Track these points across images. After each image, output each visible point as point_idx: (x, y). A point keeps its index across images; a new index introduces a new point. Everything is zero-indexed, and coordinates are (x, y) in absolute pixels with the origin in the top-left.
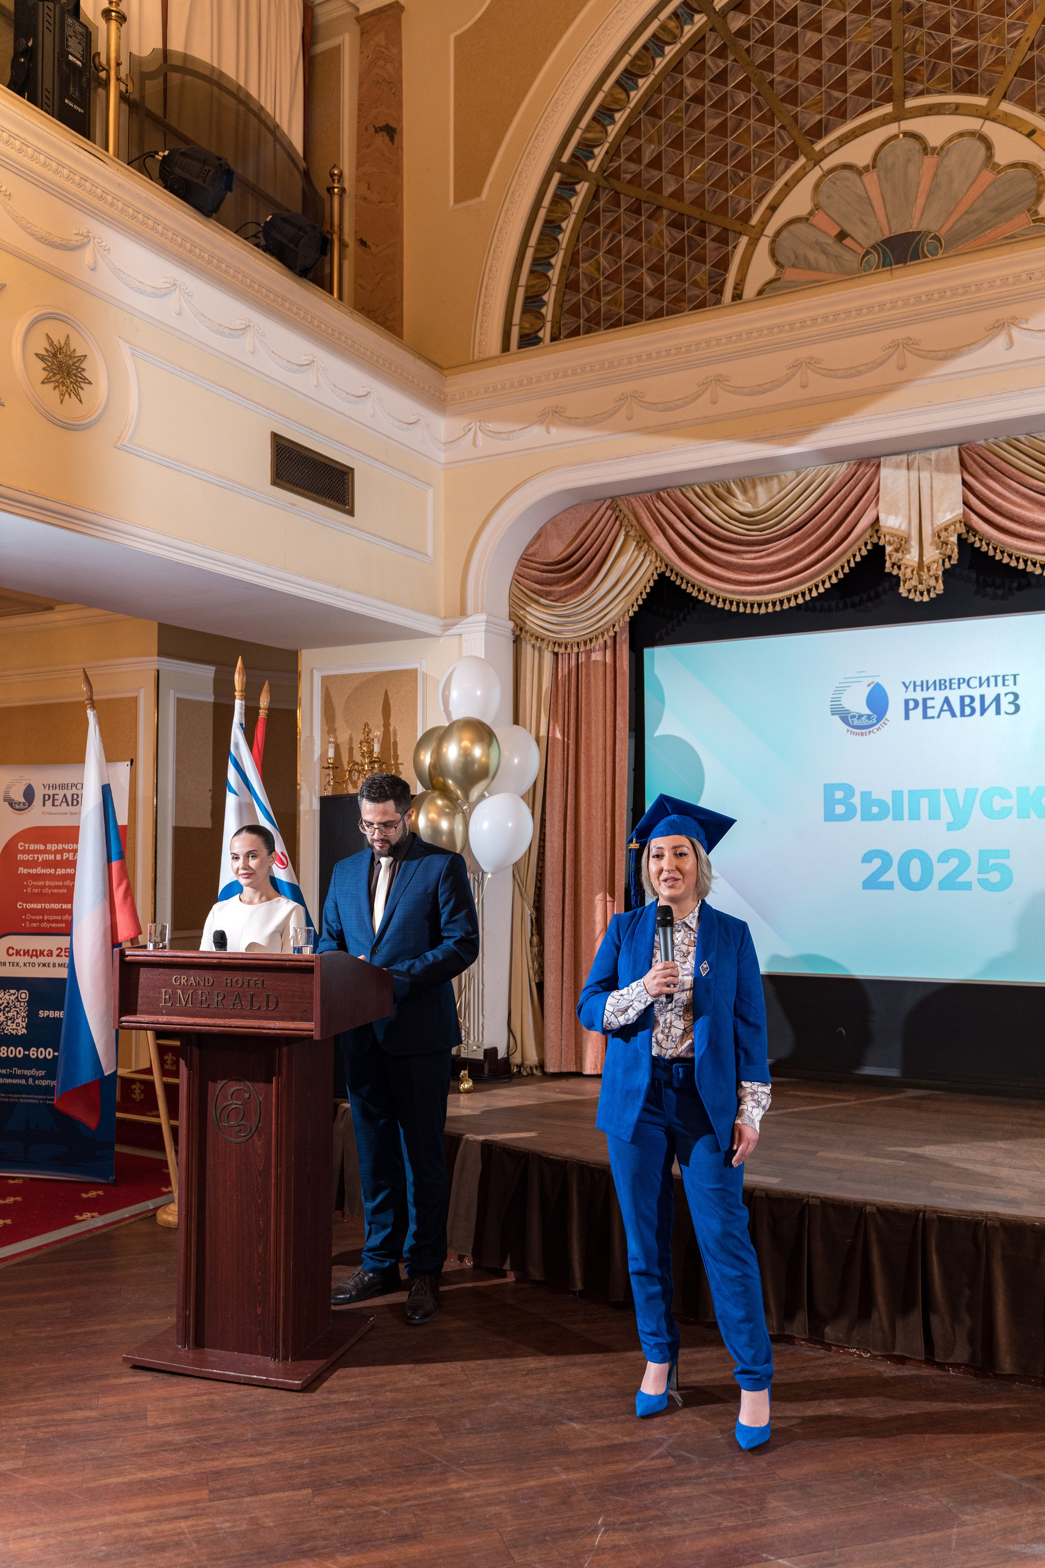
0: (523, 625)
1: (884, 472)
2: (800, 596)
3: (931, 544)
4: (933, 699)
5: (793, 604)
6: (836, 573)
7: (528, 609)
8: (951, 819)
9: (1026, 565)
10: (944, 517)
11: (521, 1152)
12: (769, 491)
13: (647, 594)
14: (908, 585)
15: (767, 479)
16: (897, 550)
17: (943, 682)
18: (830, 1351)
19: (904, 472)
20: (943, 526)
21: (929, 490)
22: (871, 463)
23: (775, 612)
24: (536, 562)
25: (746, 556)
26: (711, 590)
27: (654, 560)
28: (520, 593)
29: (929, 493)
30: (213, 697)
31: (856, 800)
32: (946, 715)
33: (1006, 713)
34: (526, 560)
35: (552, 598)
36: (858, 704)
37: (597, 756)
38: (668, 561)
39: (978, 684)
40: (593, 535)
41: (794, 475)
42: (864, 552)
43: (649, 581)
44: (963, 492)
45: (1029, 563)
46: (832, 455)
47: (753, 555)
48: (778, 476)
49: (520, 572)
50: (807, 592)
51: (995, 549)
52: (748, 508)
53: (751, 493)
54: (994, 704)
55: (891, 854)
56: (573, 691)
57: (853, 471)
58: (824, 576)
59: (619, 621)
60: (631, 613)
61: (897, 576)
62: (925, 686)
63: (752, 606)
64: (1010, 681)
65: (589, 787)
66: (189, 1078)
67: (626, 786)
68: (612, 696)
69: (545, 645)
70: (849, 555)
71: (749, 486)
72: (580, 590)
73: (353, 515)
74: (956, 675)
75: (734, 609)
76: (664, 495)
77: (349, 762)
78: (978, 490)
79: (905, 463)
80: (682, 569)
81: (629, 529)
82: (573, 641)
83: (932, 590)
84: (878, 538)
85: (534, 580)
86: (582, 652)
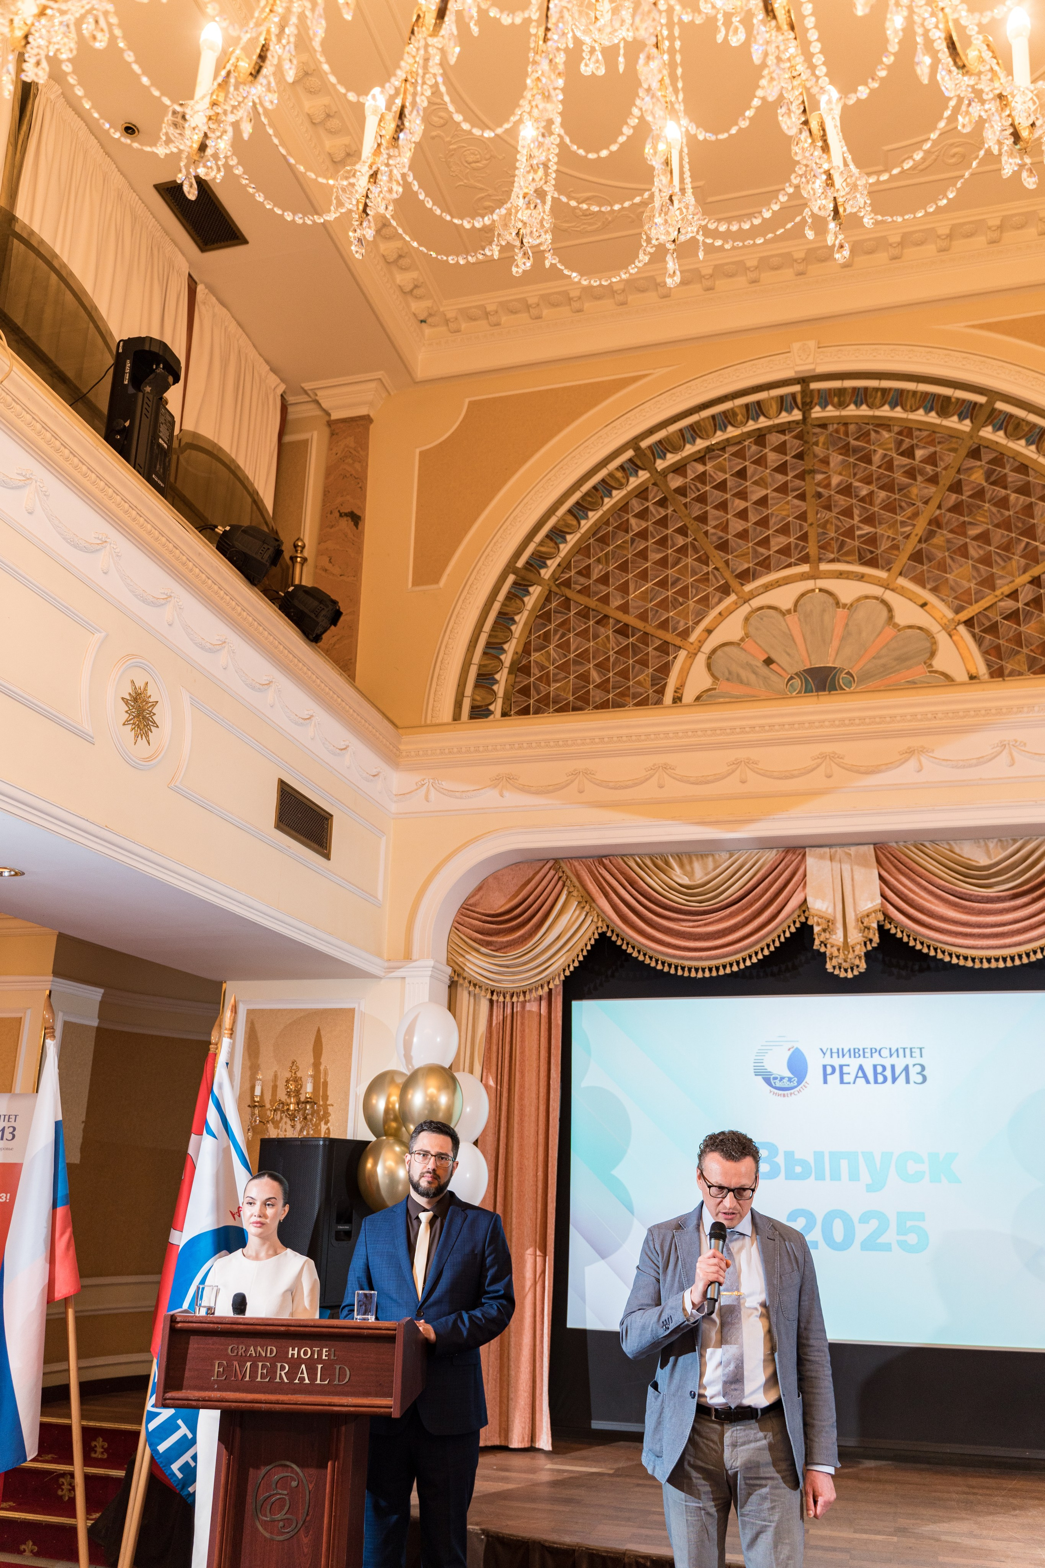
0: (461, 971)
1: (810, 860)
2: (735, 964)
4: (848, 1065)
5: (728, 971)
6: (768, 946)
7: (468, 956)
8: (870, 1181)
9: (936, 952)
10: (867, 905)
12: (705, 867)
13: (588, 951)
14: (835, 962)
15: (702, 856)
16: (824, 930)
17: (857, 1051)
19: (828, 863)
20: (865, 913)
21: (850, 880)
22: (798, 852)
23: (711, 977)
24: (477, 913)
25: (684, 924)
26: (650, 953)
27: (595, 920)
28: (460, 940)
29: (851, 883)
30: (98, 1021)
31: (780, 1159)
32: (861, 1081)
33: (915, 1083)
34: (467, 909)
35: (493, 948)
36: (779, 1068)
37: (530, 1105)
38: (609, 922)
39: (888, 1055)
40: (536, 892)
41: (728, 856)
42: (793, 930)
43: (590, 939)
44: (880, 885)
45: (939, 951)
46: (762, 844)
47: (691, 924)
48: (713, 856)
49: (460, 920)
50: (741, 961)
51: (909, 936)
52: (686, 881)
53: (688, 868)
54: (904, 1074)
55: (815, 1214)
56: (508, 1039)
57: (781, 859)
58: (757, 948)
59: (559, 975)
60: (572, 969)
61: (825, 953)
62: (841, 1053)
63: (690, 970)
64: (917, 1053)
65: (521, 1137)
66: (229, 1464)
67: (557, 1137)
68: (547, 1045)
69: (483, 993)
70: (779, 931)
71: (685, 861)
72: (522, 942)
73: (329, 859)
74: (869, 1045)
75: (672, 971)
76: (606, 862)
77: (273, 1101)
78: (893, 885)
79: (828, 855)
80: (623, 931)
81: (571, 889)
82: (512, 991)
83: (855, 968)
84: (806, 917)
85: (475, 930)
86: (517, 1001)
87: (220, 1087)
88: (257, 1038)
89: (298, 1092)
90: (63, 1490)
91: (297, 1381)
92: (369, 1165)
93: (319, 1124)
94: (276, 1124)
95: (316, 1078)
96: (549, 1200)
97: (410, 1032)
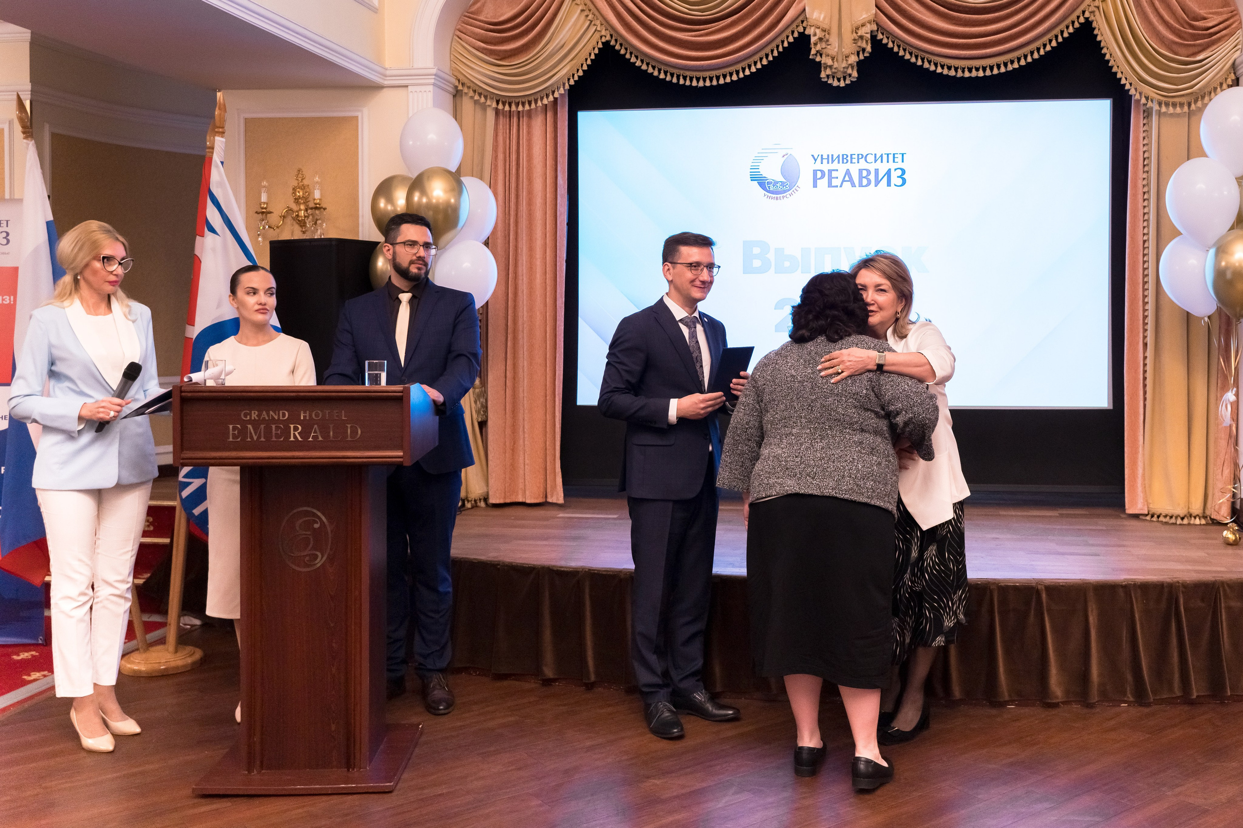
0: (465, 80)
2: (734, 73)
3: (849, 37)
4: (837, 170)
5: (728, 80)
6: (767, 56)
7: (471, 65)
9: (925, 60)
10: (862, 16)
13: (592, 60)
14: (828, 71)
16: (821, 40)
17: (845, 156)
20: (860, 23)
23: (711, 86)
24: (480, 21)
25: (689, 33)
26: (653, 62)
27: (598, 29)
28: (463, 50)
31: (771, 256)
32: (847, 185)
33: (895, 185)
34: (468, 17)
38: (612, 31)
39: (873, 160)
42: (791, 40)
43: (594, 48)
47: (694, 34)
49: (461, 28)
50: (741, 71)
54: (886, 177)
58: (756, 57)
59: (564, 84)
60: (576, 78)
61: (820, 62)
62: (831, 159)
63: (691, 79)
64: (899, 158)
68: (553, 154)
69: (488, 103)
70: (778, 40)
72: (525, 51)
74: (856, 151)
75: (674, 82)
77: (281, 208)
82: (517, 101)
83: (847, 77)
84: (804, 27)
85: (477, 38)
86: (523, 111)
89: (306, 200)
95: (323, 184)
96: (558, 296)
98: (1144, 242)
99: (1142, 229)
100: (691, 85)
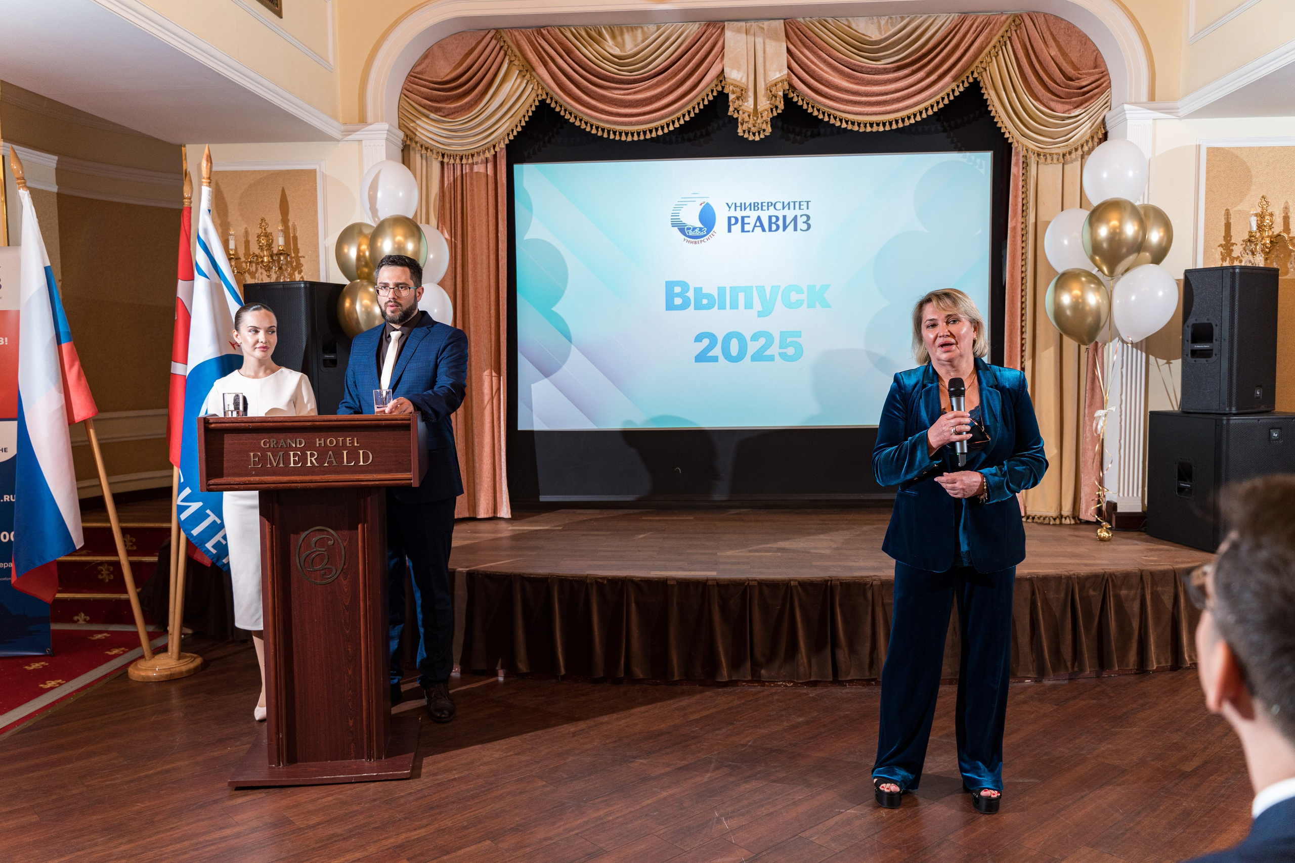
0: (413, 136)
1: (728, 34)
2: (660, 129)
3: (764, 96)
4: (749, 217)
5: (654, 135)
6: (689, 112)
8: (760, 309)
9: (829, 118)
10: (775, 76)
11: (503, 575)
12: (634, 38)
13: (529, 117)
14: (745, 126)
15: (632, 29)
16: (738, 98)
17: (756, 204)
18: (764, 686)
19: (743, 36)
20: (774, 82)
21: (762, 53)
22: (717, 26)
23: (639, 140)
24: (425, 80)
25: (616, 92)
26: (586, 118)
27: (536, 88)
28: (410, 107)
29: (763, 55)
30: (56, 187)
31: (691, 294)
32: (758, 230)
33: (801, 230)
34: (414, 77)
35: (441, 114)
36: (692, 219)
37: (482, 254)
38: (548, 90)
39: (782, 208)
40: (479, 61)
41: (655, 28)
42: (711, 98)
43: (531, 106)
44: (788, 59)
45: (832, 117)
46: (689, 15)
47: (622, 92)
48: (642, 27)
49: (408, 88)
50: (665, 126)
51: (808, 104)
52: (617, 52)
53: (619, 39)
54: (793, 223)
55: (717, 335)
56: (459, 197)
57: (703, 31)
58: (679, 114)
59: (504, 139)
60: (515, 133)
61: (737, 119)
62: (743, 207)
63: (620, 134)
64: (804, 206)
65: (475, 281)
66: (272, 532)
67: (506, 281)
68: (494, 203)
69: (434, 156)
70: (699, 99)
71: (617, 33)
72: (468, 109)
73: (281, 17)
74: (766, 200)
75: (605, 136)
76: (545, 32)
77: (247, 254)
78: (799, 58)
79: (745, 29)
80: (562, 98)
81: (513, 58)
82: (461, 154)
83: (761, 132)
84: (722, 87)
85: (423, 96)
86: (466, 164)
87: (206, 232)
88: (223, 198)
89: (269, 246)
90: (102, 575)
91: (326, 465)
92: (347, 304)
93: (293, 274)
94: (253, 275)
95: (286, 232)
96: (501, 332)
97: (374, 187)
98: (1022, 278)
99: (1020, 267)
100: (620, 140)
